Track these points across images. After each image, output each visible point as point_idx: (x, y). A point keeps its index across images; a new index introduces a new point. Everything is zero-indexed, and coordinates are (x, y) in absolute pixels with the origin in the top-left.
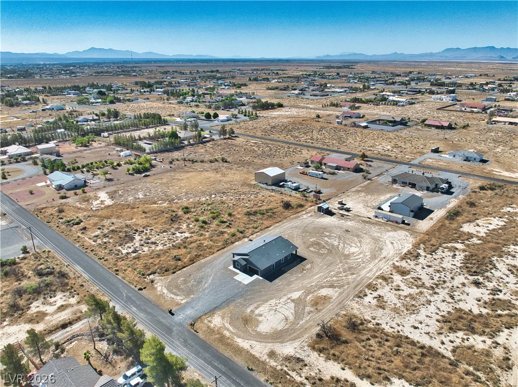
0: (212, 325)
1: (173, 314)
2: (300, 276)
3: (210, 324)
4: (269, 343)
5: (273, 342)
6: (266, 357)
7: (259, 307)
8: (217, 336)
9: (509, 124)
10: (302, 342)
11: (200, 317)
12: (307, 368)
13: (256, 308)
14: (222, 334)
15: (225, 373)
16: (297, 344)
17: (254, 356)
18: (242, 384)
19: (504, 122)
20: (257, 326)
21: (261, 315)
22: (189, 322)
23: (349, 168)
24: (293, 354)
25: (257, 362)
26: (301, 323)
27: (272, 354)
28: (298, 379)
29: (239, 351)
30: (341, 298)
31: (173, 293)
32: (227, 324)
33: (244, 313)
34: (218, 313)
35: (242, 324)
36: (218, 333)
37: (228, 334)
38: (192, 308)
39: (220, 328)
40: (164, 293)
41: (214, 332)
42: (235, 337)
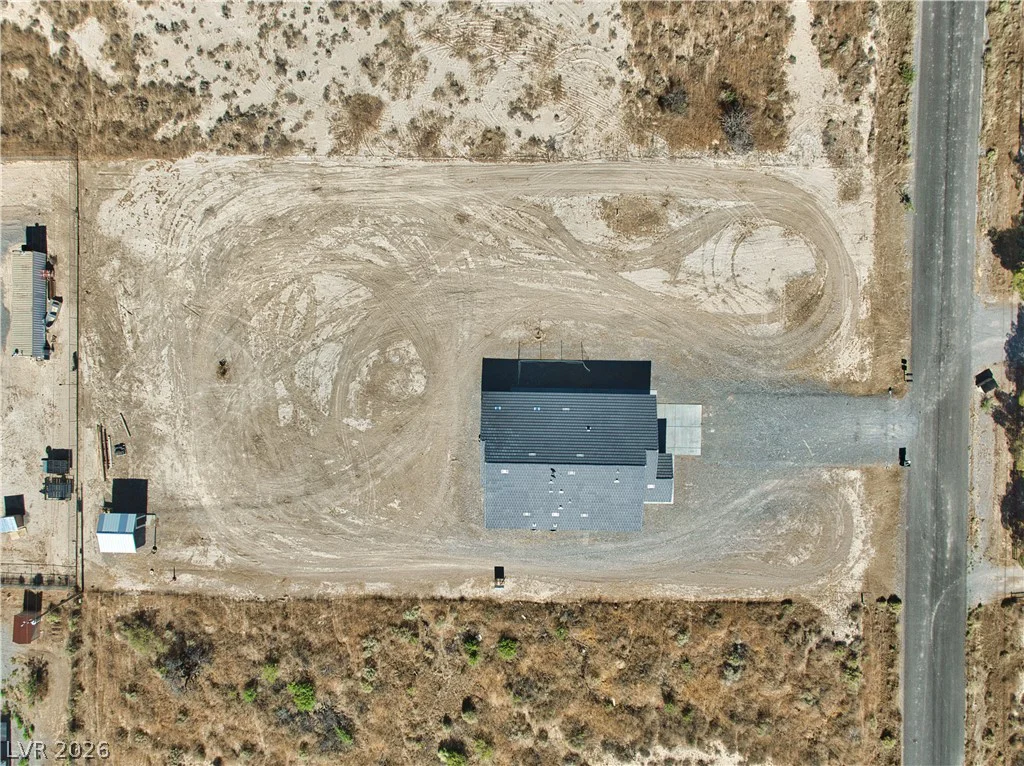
0: (867, 354)
1: (902, 452)
2: (570, 323)
3: (867, 362)
4: (828, 220)
5: (822, 212)
6: (863, 198)
7: (751, 317)
8: (882, 320)
10: (782, 165)
12: (834, 116)
13: (756, 319)
14: (873, 316)
15: (944, 231)
16: (793, 172)
17: (877, 219)
18: (944, 187)
20: (805, 273)
21: (771, 293)
22: (894, 402)
24: (824, 159)
25: (884, 203)
26: (731, 204)
27: (849, 193)
28: (869, 113)
29: (885, 253)
30: (589, 182)
31: (849, 524)
32: (844, 331)
33: (789, 330)
34: (826, 378)
35: (821, 305)
36: (876, 324)
37: (864, 308)
38: (856, 438)
39: (860, 335)
40: (863, 542)
41: (879, 336)
42: (860, 288)
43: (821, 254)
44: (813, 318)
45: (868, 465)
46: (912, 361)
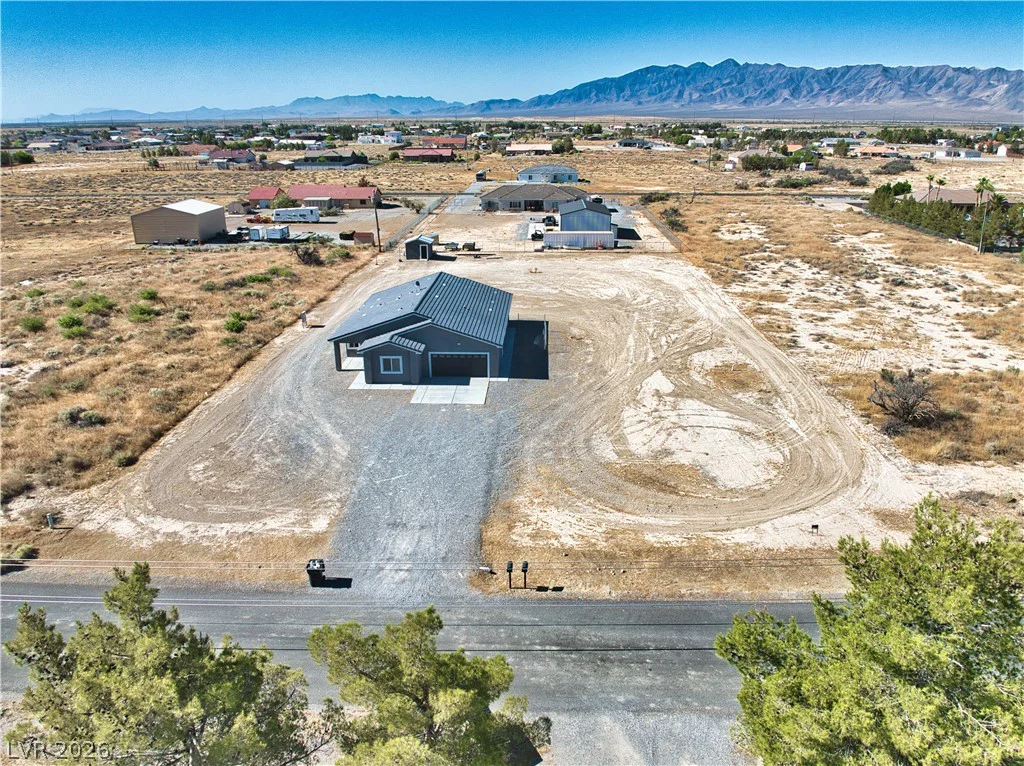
0: (569, 542)
1: (346, 583)
2: (591, 350)
3: (553, 542)
4: (825, 500)
5: (835, 493)
7: (622, 439)
8: (649, 562)
9: (536, 154)
10: (889, 460)
11: (480, 541)
13: (620, 443)
14: (651, 550)
16: (886, 469)
19: (525, 152)
20: (714, 479)
21: (667, 452)
22: (462, 572)
23: (363, 202)
26: (793, 426)
29: (798, 563)
31: (220, 519)
32: (615, 517)
33: (607, 465)
34: (520, 499)
35: (661, 494)
36: (638, 553)
37: (671, 538)
38: (394, 525)
39: (611, 535)
40: (175, 533)
41: (610, 557)
42: (710, 535)
43: (755, 493)
44: (632, 487)
45: (330, 541)
46: (557, 601)
